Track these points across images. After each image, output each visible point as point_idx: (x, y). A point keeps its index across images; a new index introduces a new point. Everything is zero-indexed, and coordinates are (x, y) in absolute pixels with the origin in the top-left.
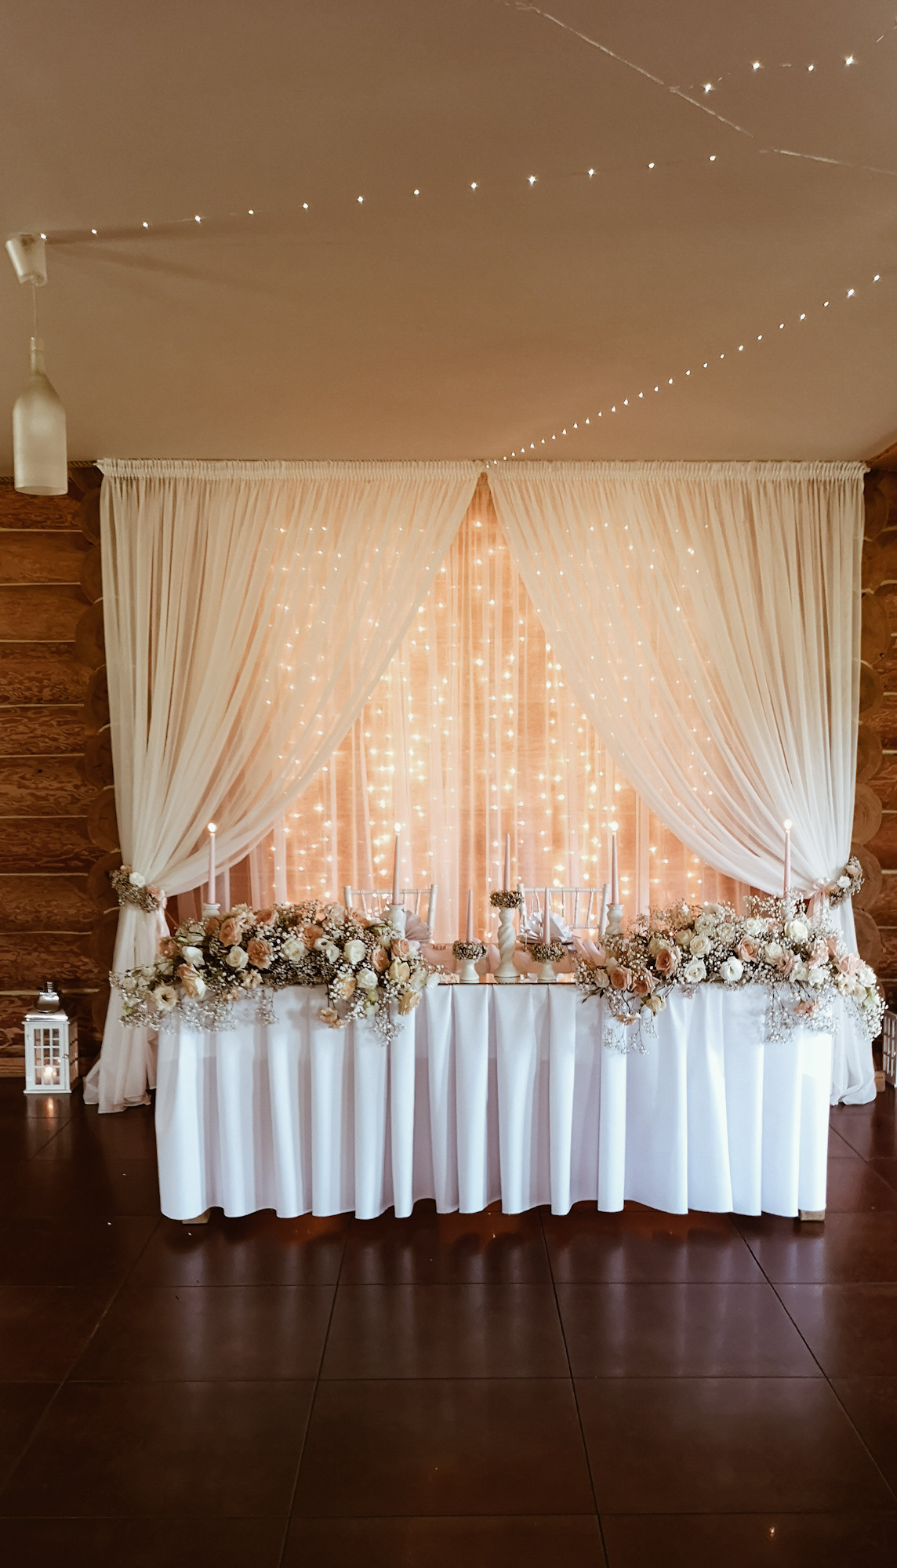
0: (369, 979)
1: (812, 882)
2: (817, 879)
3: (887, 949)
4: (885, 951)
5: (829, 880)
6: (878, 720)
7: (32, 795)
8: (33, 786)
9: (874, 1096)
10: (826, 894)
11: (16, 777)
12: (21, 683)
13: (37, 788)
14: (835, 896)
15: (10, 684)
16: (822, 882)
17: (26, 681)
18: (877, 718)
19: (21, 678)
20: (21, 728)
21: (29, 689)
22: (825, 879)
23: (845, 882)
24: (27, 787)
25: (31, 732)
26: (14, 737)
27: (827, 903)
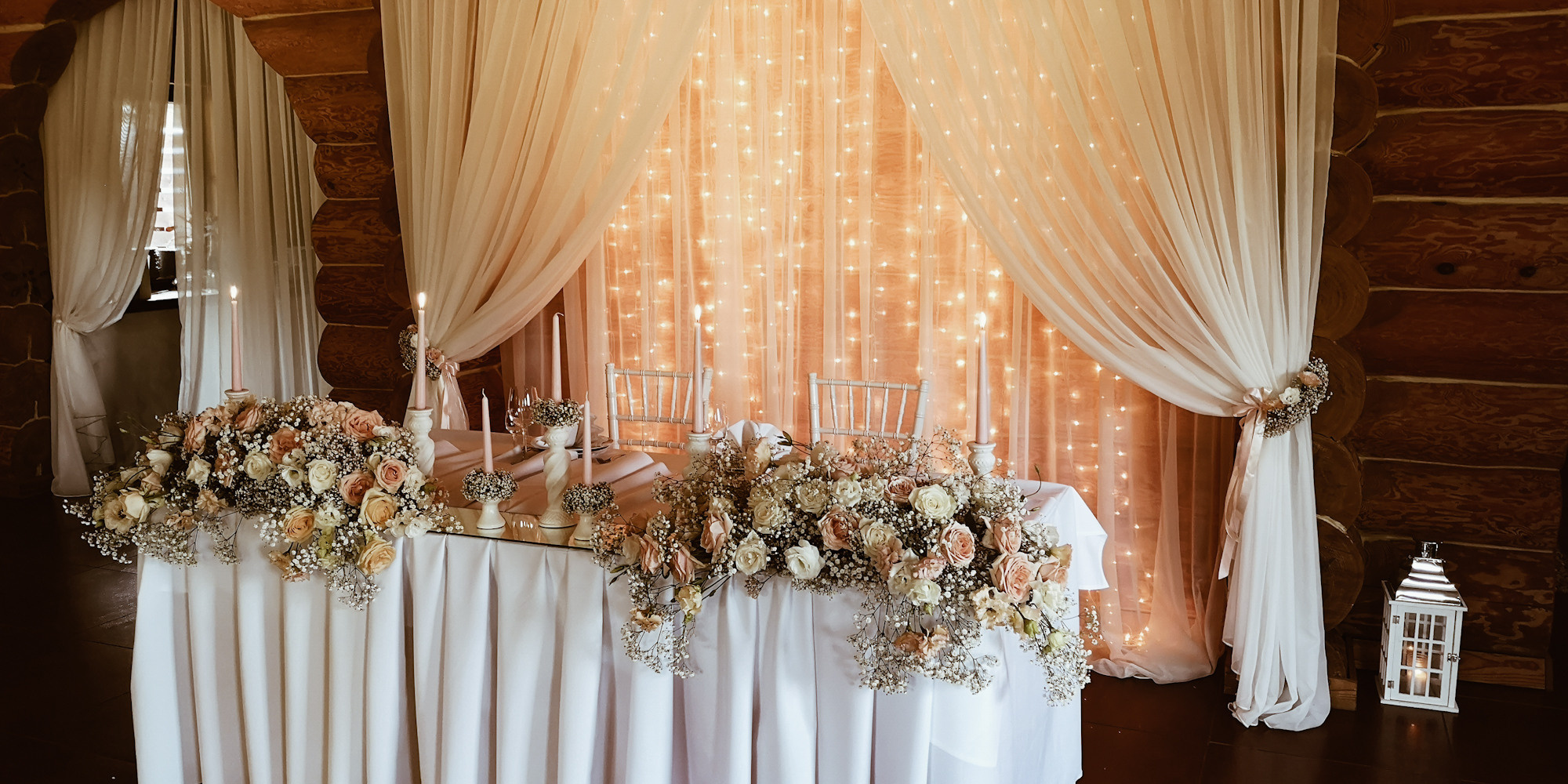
0: (330, 516)
1: (1244, 391)
2: (1252, 389)
3: (1402, 494)
4: (1398, 495)
5: (1268, 392)
6: (1400, 150)
7: (376, 241)
8: (377, 232)
9: (1319, 718)
10: (1263, 412)
11: (362, 222)
12: (363, 118)
13: (379, 234)
14: (1276, 418)
15: (353, 119)
16: (1258, 395)
17: (367, 116)
18: (1399, 147)
19: (363, 113)
20: (369, 168)
21: (371, 125)
22: (1262, 391)
23: (1292, 395)
24: (371, 233)
25: (377, 173)
26: (363, 177)
27: (1261, 427)
